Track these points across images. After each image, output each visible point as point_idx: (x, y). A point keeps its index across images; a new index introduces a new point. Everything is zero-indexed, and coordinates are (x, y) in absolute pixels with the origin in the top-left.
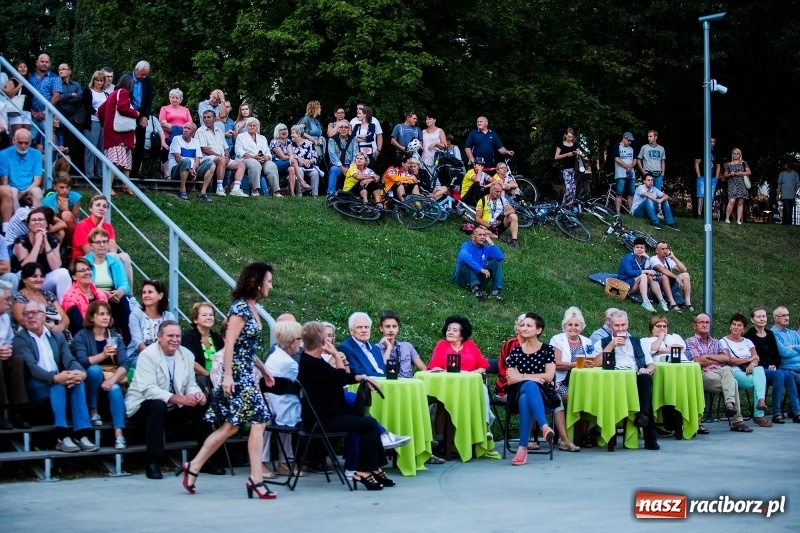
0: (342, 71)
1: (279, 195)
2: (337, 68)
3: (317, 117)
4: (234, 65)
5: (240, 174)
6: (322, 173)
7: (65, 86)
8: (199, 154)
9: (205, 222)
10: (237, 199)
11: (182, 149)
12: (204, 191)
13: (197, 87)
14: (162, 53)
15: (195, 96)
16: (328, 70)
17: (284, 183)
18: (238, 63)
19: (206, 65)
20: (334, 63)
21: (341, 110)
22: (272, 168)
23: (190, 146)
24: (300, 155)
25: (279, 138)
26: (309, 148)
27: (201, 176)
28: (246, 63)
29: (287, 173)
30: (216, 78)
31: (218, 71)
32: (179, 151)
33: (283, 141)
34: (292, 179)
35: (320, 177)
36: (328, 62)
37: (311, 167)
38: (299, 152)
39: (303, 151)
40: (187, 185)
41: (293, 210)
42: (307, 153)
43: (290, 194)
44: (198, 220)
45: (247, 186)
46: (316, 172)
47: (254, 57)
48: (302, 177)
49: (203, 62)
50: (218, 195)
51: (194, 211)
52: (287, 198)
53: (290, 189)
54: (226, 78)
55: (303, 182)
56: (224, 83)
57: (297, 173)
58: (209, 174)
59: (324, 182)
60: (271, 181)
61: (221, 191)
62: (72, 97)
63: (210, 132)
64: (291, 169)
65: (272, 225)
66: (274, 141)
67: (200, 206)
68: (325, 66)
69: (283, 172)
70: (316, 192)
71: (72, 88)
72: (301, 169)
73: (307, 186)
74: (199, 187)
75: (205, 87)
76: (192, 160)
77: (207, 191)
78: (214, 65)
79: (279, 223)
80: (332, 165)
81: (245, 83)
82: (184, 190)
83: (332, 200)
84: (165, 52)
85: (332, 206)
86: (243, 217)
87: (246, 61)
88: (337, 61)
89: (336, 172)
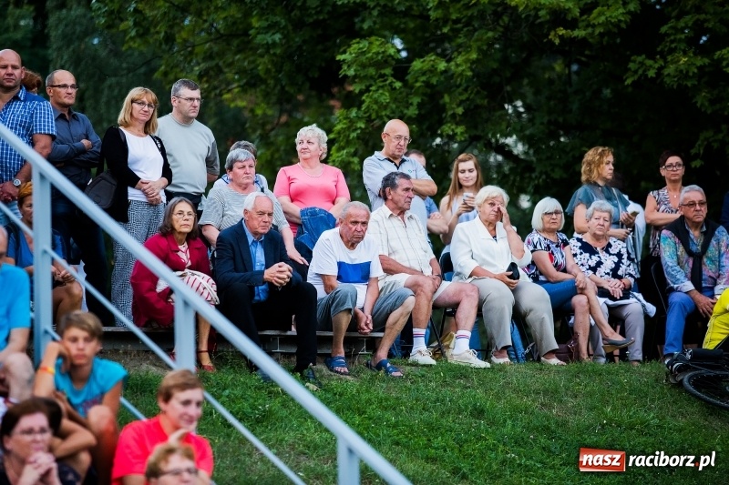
0: (683, 75)
1: (554, 361)
2: (671, 69)
3: (609, 184)
4: (433, 70)
5: (467, 314)
6: (652, 309)
7: (63, 124)
8: (377, 271)
9: (395, 426)
10: (462, 372)
11: (340, 265)
12: (383, 354)
13: (352, 122)
14: (268, 47)
15: (348, 143)
16: (651, 73)
17: (565, 332)
18: (442, 65)
19: (372, 71)
20: (664, 58)
21: (673, 160)
22: (537, 300)
23: (356, 257)
24: (601, 270)
25: (545, 230)
26: (619, 255)
27: (380, 322)
28: (461, 64)
29: (571, 311)
30: (395, 100)
31: (398, 85)
32: (334, 271)
33: (552, 238)
34: (581, 322)
35: (646, 316)
36: (651, 56)
37: (626, 294)
38: (599, 264)
39: (609, 262)
40: (349, 342)
41: (591, 394)
42: (618, 265)
43: (579, 358)
44: (378, 421)
45: (483, 344)
46: (636, 306)
47: (480, 50)
48: (603, 317)
49: (363, 66)
50: (415, 364)
51: (369, 402)
52: (573, 366)
53: (578, 347)
54: (416, 100)
55: (608, 330)
56: (412, 111)
57: (591, 311)
58: (397, 319)
59: (655, 329)
60: (536, 328)
61: (421, 352)
62: (83, 151)
63: (397, 222)
64: (579, 300)
65: (547, 429)
66: (534, 237)
67: (380, 390)
68: (642, 66)
69: (563, 310)
70: (637, 353)
71: (78, 129)
72: (602, 300)
73: (617, 338)
74: (373, 345)
75: (369, 120)
76: (361, 289)
77: (390, 355)
78: (388, 71)
79: (563, 424)
80: (672, 290)
81: (460, 111)
82: (342, 353)
83: (680, 370)
84: (274, 44)
85: (680, 384)
86: (479, 413)
87: (459, 60)
88: (672, 51)
89: (683, 306)
